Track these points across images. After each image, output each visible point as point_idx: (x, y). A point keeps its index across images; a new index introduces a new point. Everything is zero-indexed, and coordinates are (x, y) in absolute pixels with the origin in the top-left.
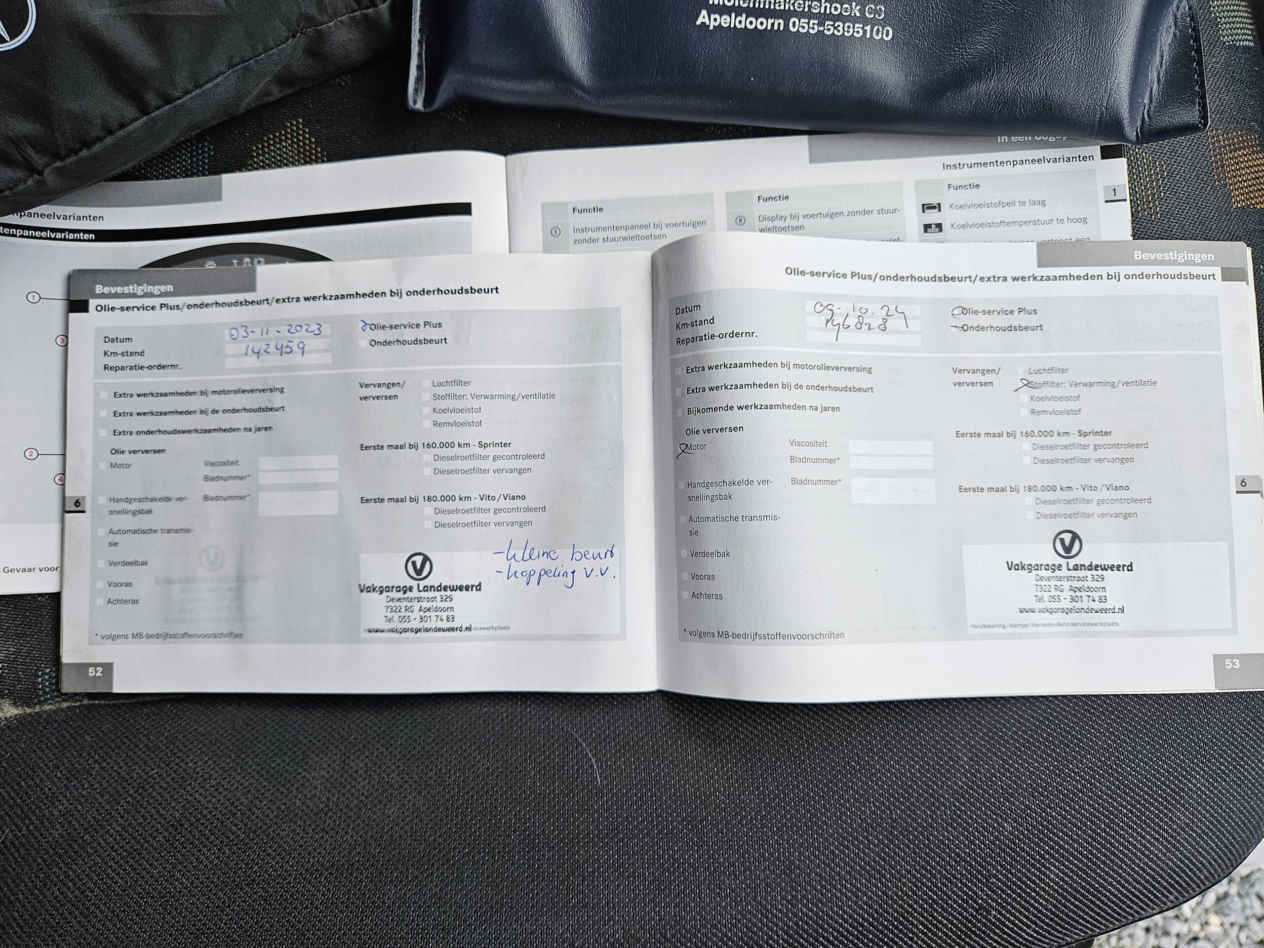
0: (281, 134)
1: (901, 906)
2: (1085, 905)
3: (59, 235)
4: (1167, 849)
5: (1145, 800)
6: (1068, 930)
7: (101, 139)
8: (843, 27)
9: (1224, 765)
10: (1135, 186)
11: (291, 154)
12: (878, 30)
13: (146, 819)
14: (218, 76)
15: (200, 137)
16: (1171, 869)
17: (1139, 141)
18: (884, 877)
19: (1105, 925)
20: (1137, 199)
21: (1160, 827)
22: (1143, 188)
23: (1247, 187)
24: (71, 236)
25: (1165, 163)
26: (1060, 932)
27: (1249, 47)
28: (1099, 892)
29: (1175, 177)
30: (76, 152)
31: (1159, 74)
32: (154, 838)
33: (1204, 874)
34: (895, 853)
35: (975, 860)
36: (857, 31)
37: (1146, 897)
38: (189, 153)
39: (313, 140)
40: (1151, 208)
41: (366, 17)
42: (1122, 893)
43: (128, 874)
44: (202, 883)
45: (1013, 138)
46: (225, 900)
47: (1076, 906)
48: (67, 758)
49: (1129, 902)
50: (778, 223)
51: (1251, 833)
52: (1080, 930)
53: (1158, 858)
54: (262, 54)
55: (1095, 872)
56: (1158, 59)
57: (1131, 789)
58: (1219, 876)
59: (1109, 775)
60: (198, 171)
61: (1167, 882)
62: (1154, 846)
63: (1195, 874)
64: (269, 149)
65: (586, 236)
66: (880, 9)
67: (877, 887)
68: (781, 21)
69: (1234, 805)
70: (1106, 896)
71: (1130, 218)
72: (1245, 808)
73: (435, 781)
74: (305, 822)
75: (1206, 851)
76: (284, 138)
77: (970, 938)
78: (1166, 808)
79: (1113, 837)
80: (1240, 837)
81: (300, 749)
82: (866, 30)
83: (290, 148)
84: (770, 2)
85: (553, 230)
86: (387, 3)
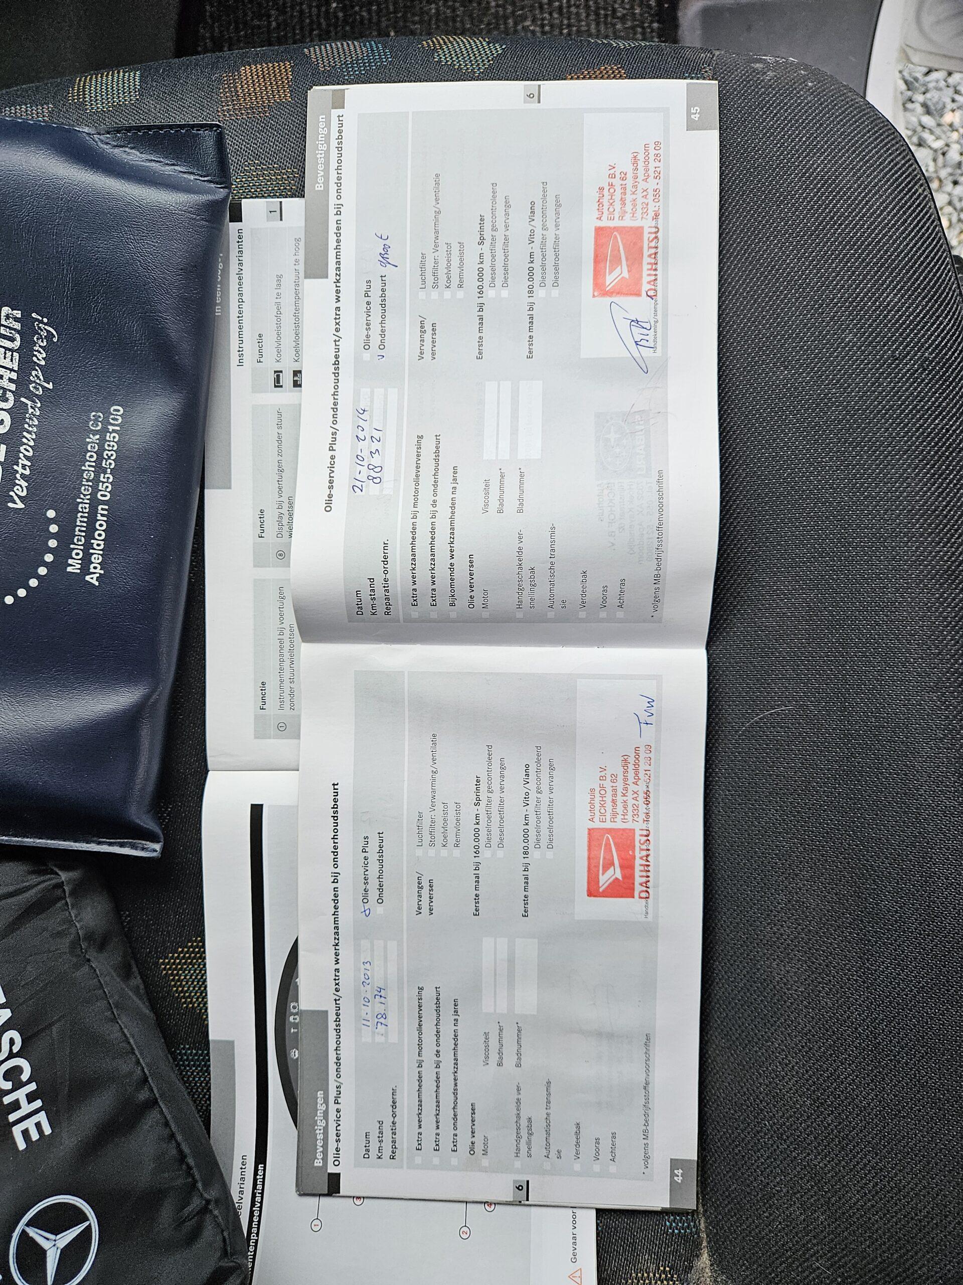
1: (918, 438)
2: (923, 271)
3: (258, 1199)
4: (876, 193)
5: (830, 212)
6: (946, 287)
7: (178, 1145)
8: (109, 450)
9: (802, 138)
10: (268, 191)
11: (194, 972)
12: (112, 419)
13: (811, 1131)
14: (123, 1032)
15: (174, 1056)
16: (894, 191)
17: (227, 185)
18: (890, 452)
19: (943, 252)
20: (280, 189)
21: (856, 199)
22: (269, 183)
23: (272, 87)
24: (259, 1187)
25: (247, 161)
26: (948, 294)
27: (141, 76)
28: (912, 258)
29: (260, 152)
30: (189, 1168)
31: (167, 164)
34: (870, 441)
35: (878, 369)
36: (112, 438)
37: (919, 214)
38: (185, 1068)
39: (180, 949)
40: (288, 177)
41: (73, 893)
42: (915, 236)
44: (872, 1081)
45: (218, 302)
47: (925, 278)
48: (751, 1207)
49: (923, 230)
50: (285, 521)
51: (864, 115)
52: (946, 275)
53: (884, 202)
54: (104, 992)
55: (894, 260)
56: (153, 164)
57: (819, 225)
58: (903, 145)
59: (806, 243)
60: (203, 1060)
61: (906, 194)
62: (873, 205)
63: (900, 169)
64: (186, 992)
65: (287, 698)
66: (94, 416)
67: (900, 459)
68: (100, 507)
69: (838, 131)
70: (917, 252)
71: (297, 199)
72: (841, 120)
73: (787, 861)
75: (879, 158)
76: (177, 978)
77: (949, 376)
78: (839, 192)
79: (863, 242)
80: (868, 126)
81: (751, 986)
82: (113, 430)
83: (187, 972)
84: (82, 517)
85: (280, 729)
86: (60, 873)
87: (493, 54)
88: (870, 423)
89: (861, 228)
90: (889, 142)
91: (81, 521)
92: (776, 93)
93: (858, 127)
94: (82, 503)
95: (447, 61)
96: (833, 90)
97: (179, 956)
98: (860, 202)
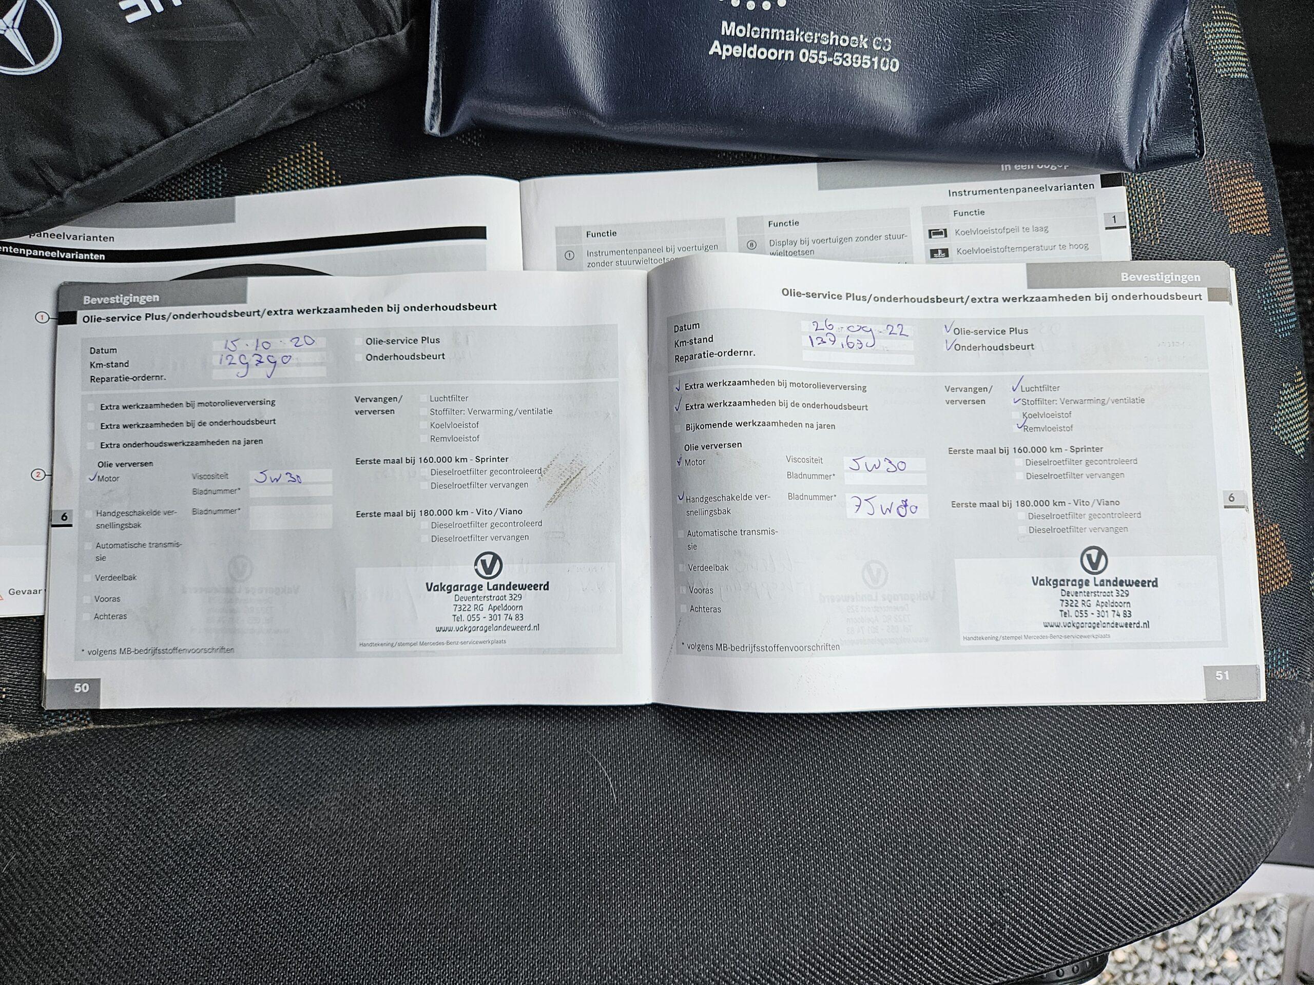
0: (295, 157)
1: (916, 921)
2: (1098, 918)
3: (68, 255)
4: (1177, 862)
5: (1154, 813)
6: (1081, 944)
7: (120, 161)
8: (852, 58)
9: (1231, 778)
10: (1135, 214)
11: (305, 176)
12: (885, 61)
14: (238, 100)
15: (213, 160)
16: (1181, 882)
17: (1139, 169)
18: (899, 892)
19: (1117, 940)
20: (1137, 226)
21: (1170, 840)
22: (1143, 214)
23: (1243, 214)
24: (81, 256)
25: (1164, 190)
26: (1074, 947)
27: (1243, 79)
28: (1111, 905)
29: (1174, 204)
30: (95, 174)
31: (1157, 105)
32: (164, 862)
33: (1213, 888)
34: (910, 868)
35: (989, 874)
36: (865, 62)
37: (1157, 910)
38: (202, 174)
39: (328, 163)
40: (1150, 234)
41: (383, 45)
42: (1134, 907)
43: (138, 899)
44: (214, 907)
45: (1016, 166)
46: (238, 924)
47: (1089, 920)
48: (73, 782)
49: (1140, 916)
50: (788, 248)
52: (1094, 944)
53: (1169, 871)
54: (280, 79)
55: (1107, 885)
56: (1156, 91)
58: (1228, 890)
59: (1118, 789)
60: (212, 192)
61: (1178, 895)
62: (1164, 859)
63: (1204, 887)
64: (283, 171)
65: (600, 259)
66: (887, 41)
67: (893, 903)
68: (792, 52)
69: (1241, 817)
70: (1117, 910)
71: (1130, 244)
72: (1252, 821)
73: (450, 802)
74: (318, 844)
75: (1215, 864)
76: (298, 161)
77: (985, 953)
78: (1175, 821)
79: (1124, 851)
80: (1248, 850)
81: (313, 771)
82: (874, 62)
83: (304, 171)
84: (780, 34)
85: (567, 254)
86: (404, 30)
87: (1294, 445)
88: (930, 867)
89: (1139, 848)
90: (1232, 874)
91: (776, 33)
92: (1276, 749)
93: (1247, 840)
94: (795, 33)
95: (1283, 396)
96: (1283, 811)
97: (321, 162)
98: (1166, 845)
